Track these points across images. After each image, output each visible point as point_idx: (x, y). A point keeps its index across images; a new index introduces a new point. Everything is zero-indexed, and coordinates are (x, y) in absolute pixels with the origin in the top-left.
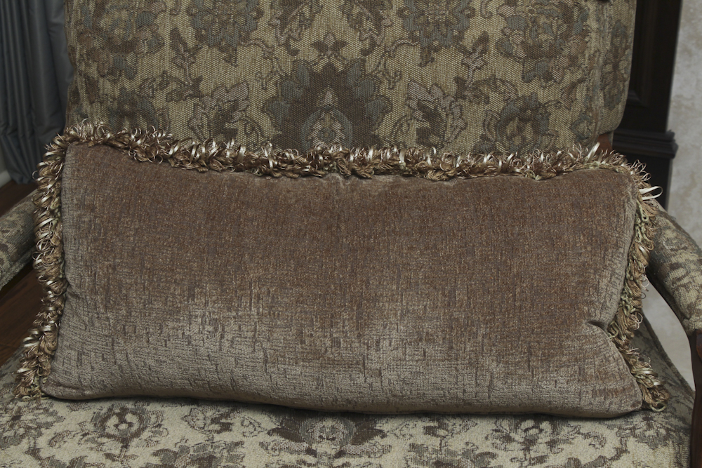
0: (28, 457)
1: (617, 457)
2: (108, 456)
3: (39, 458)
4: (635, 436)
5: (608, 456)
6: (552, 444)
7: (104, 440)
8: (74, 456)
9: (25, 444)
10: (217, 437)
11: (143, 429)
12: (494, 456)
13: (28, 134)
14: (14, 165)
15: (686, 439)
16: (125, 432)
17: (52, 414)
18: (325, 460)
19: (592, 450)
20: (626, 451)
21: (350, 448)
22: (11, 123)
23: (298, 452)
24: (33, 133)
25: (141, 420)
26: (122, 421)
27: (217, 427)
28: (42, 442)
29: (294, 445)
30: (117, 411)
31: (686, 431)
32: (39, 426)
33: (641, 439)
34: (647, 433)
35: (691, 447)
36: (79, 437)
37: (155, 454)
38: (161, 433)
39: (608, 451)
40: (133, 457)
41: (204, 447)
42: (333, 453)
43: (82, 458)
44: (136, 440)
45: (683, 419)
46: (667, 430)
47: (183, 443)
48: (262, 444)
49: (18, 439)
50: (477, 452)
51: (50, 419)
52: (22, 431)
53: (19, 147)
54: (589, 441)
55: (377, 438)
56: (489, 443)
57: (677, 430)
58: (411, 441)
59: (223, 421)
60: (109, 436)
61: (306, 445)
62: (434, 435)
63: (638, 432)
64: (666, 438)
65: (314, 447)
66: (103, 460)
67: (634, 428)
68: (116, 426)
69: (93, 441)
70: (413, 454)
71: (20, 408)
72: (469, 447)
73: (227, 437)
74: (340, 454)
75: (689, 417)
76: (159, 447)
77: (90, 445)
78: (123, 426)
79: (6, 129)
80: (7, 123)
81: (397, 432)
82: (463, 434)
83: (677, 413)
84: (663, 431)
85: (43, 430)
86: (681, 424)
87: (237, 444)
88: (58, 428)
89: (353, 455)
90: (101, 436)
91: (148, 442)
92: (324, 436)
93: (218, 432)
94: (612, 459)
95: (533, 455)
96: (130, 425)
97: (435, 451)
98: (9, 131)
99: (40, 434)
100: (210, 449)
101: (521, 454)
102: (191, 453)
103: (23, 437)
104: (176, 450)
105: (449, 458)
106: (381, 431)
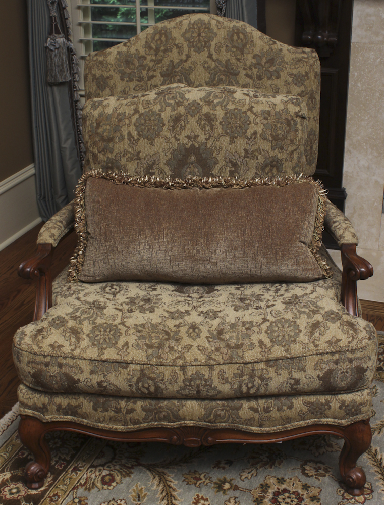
0: (76, 300)
1: (312, 293)
2: (108, 299)
3: (81, 301)
4: (319, 286)
5: (308, 293)
6: (286, 290)
7: (106, 294)
8: (94, 300)
9: (74, 296)
10: (151, 293)
11: (121, 290)
12: (263, 295)
13: (50, 199)
14: (44, 214)
15: (340, 288)
16: (114, 292)
17: (83, 287)
18: (195, 299)
19: (302, 291)
20: (315, 291)
21: (205, 295)
22: (43, 194)
23: (184, 297)
24: (53, 199)
25: (120, 288)
26: (112, 288)
27: (151, 290)
28: (81, 296)
29: (182, 295)
30: (110, 285)
31: (339, 285)
32: (79, 291)
33: (322, 287)
34: (324, 285)
35: (342, 291)
36: (95, 293)
37: (127, 298)
38: (128, 292)
39: (308, 291)
40: (118, 299)
41: (146, 296)
42: (198, 297)
43: (98, 300)
44: (118, 294)
45: (339, 281)
46: (332, 284)
47: (137, 295)
48: (169, 295)
49: (71, 295)
50: (256, 294)
51: (83, 289)
52: (72, 292)
53: (46, 206)
54: (301, 289)
55: (216, 292)
56: (261, 291)
57: (336, 284)
58: (230, 292)
59: (153, 287)
60: (107, 293)
61: (187, 295)
62: (239, 290)
63: (320, 285)
64: (331, 287)
65: (190, 295)
66: (106, 300)
67: (319, 284)
68: (110, 290)
69: (101, 294)
70: (231, 296)
71: (70, 285)
72: (253, 293)
73: (155, 293)
74: (201, 297)
75: (341, 280)
76: (128, 296)
77: (100, 296)
78: (113, 290)
79: (40, 197)
80: (41, 195)
81: (224, 289)
82: (251, 289)
83: (337, 279)
84: (330, 285)
85: (80, 292)
86: (338, 283)
87: (159, 295)
88: (86, 291)
89: (206, 298)
90: (105, 293)
91: (123, 295)
92: (194, 292)
93: (151, 291)
94: (310, 294)
95: (278, 294)
96: (116, 289)
97: (239, 295)
98: (42, 198)
99: (80, 293)
100: (148, 297)
101: (274, 294)
102: (141, 298)
103: (73, 294)
104: (135, 297)
105: (245, 297)
106: (217, 290)
